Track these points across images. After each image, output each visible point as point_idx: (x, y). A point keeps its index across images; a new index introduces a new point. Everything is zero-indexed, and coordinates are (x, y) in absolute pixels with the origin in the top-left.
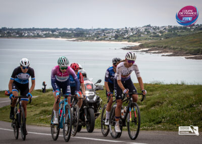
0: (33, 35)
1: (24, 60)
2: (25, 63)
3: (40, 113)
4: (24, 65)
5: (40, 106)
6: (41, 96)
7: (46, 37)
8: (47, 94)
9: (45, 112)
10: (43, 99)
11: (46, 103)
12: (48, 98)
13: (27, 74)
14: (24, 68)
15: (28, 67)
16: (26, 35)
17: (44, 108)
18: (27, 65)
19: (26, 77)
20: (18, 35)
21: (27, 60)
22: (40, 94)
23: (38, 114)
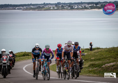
0: (81, 7)
1: (37, 44)
2: (37, 45)
3: (89, 66)
4: (37, 46)
5: (88, 61)
6: (89, 53)
7: (91, 9)
8: (94, 51)
9: (93, 65)
10: (91, 56)
11: (93, 58)
12: (94, 55)
13: (38, 51)
14: (37, 48)
15: (38, 47)
16: (76, 7)
17: (91, 63)
18: (38, 46)
19: (38, 52)
20: (69, 8)
21: (38, 44)
22: (88, 52)
23: (88, 67)
